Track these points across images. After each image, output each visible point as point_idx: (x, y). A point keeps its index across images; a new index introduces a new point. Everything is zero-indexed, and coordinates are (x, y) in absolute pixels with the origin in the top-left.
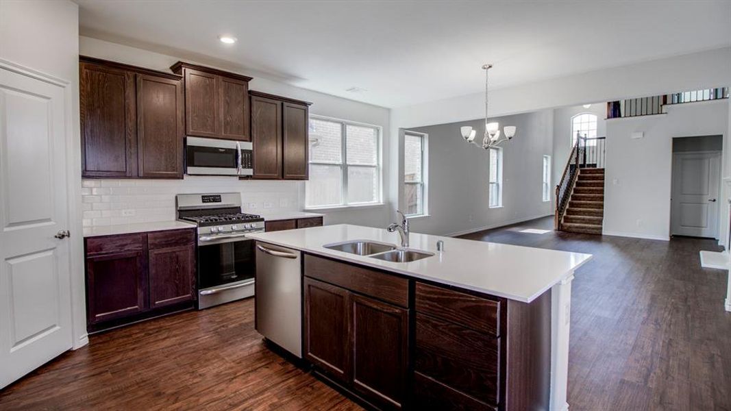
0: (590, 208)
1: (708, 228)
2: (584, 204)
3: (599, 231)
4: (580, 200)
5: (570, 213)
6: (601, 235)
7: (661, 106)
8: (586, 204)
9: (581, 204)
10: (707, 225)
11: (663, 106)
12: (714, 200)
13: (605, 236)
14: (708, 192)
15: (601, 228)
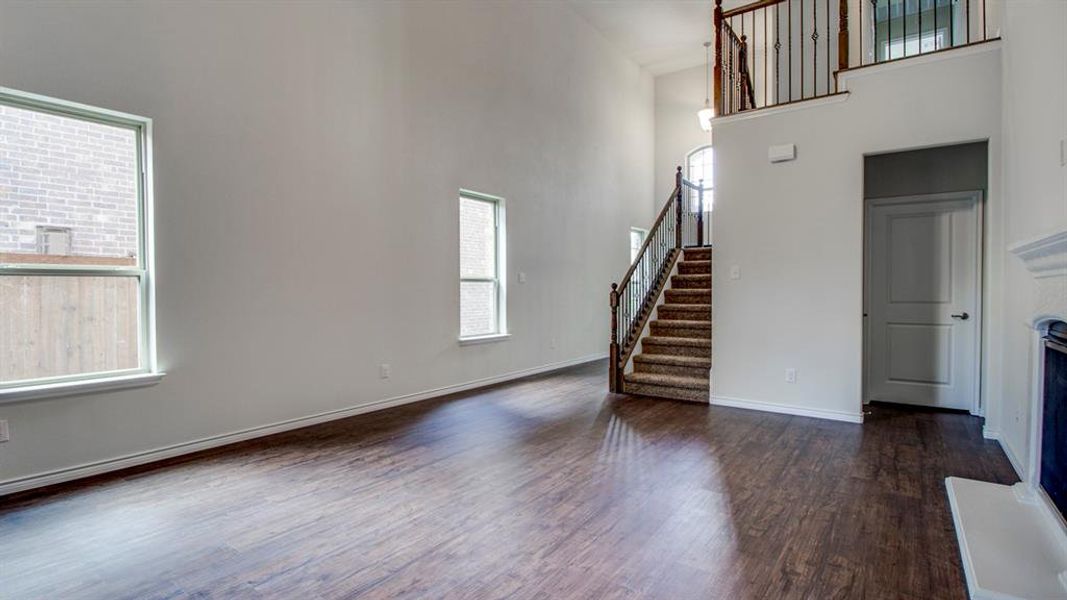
0: (691, 336)
1: (952, 386)
2: (679, 327)
3: (703, 393)
4: (674, 318)
5: (651, 348)
6: (707, 404)
7: (835, 74)
8: (684, 327)
9: (674, 327)
10: (949, 378)
11: (839, 74)
12: (965, 317)
13: (716, 406)
14: (950, 296)
15: (706, 389)
